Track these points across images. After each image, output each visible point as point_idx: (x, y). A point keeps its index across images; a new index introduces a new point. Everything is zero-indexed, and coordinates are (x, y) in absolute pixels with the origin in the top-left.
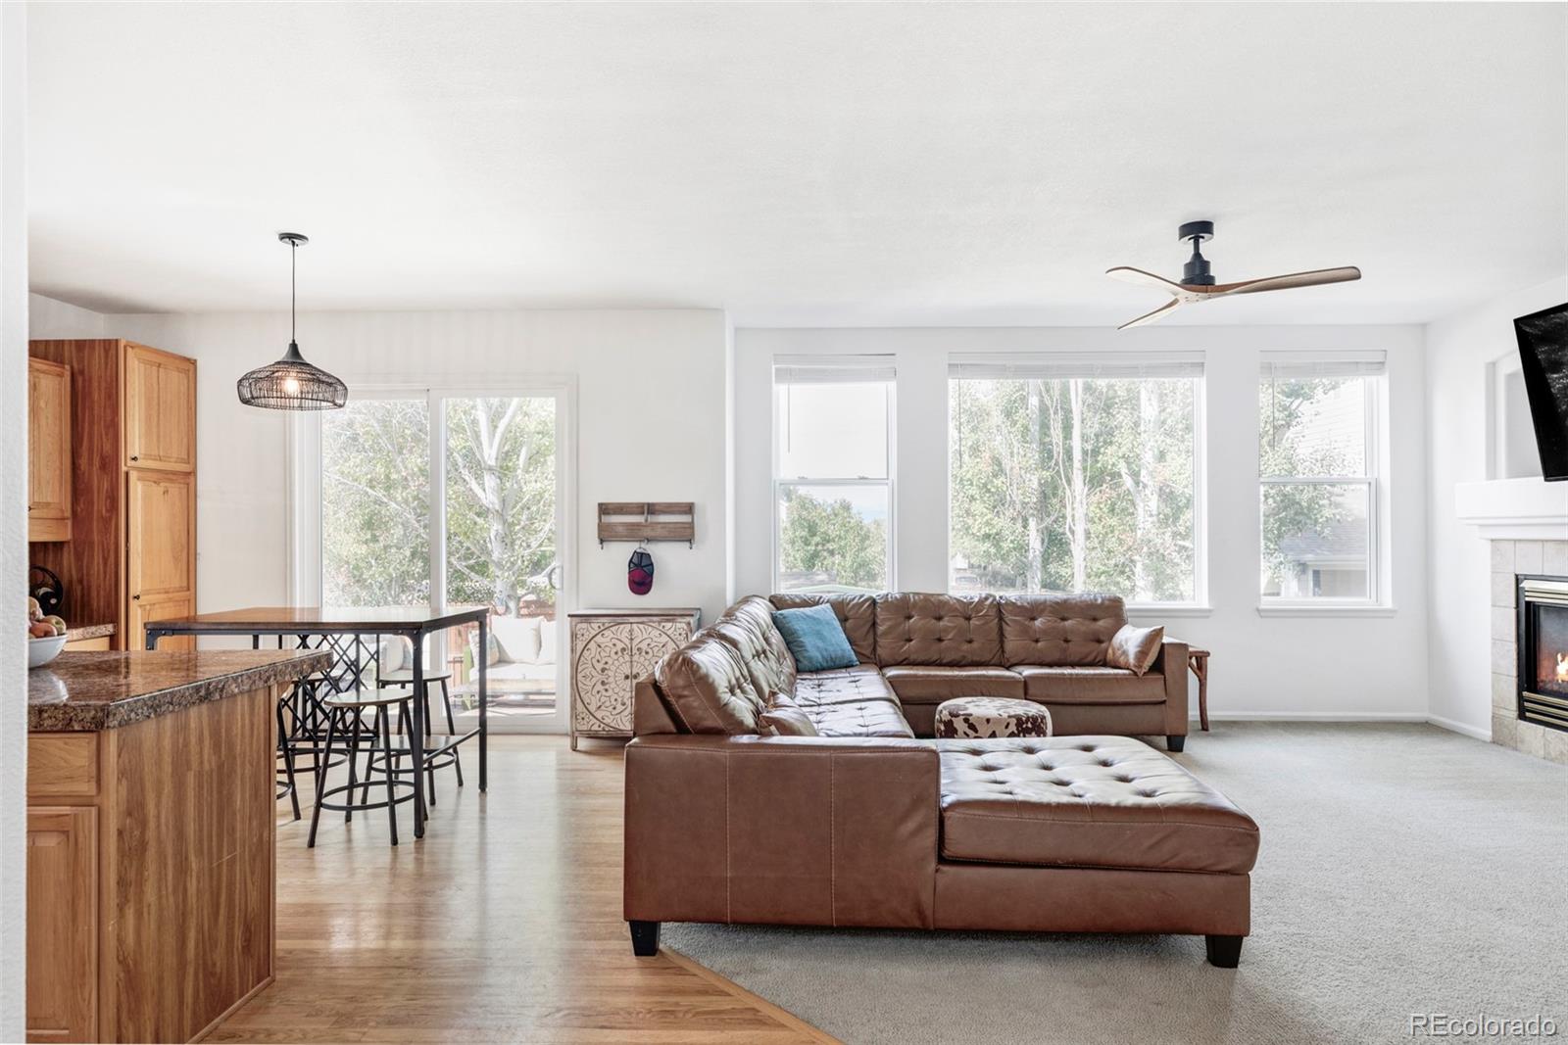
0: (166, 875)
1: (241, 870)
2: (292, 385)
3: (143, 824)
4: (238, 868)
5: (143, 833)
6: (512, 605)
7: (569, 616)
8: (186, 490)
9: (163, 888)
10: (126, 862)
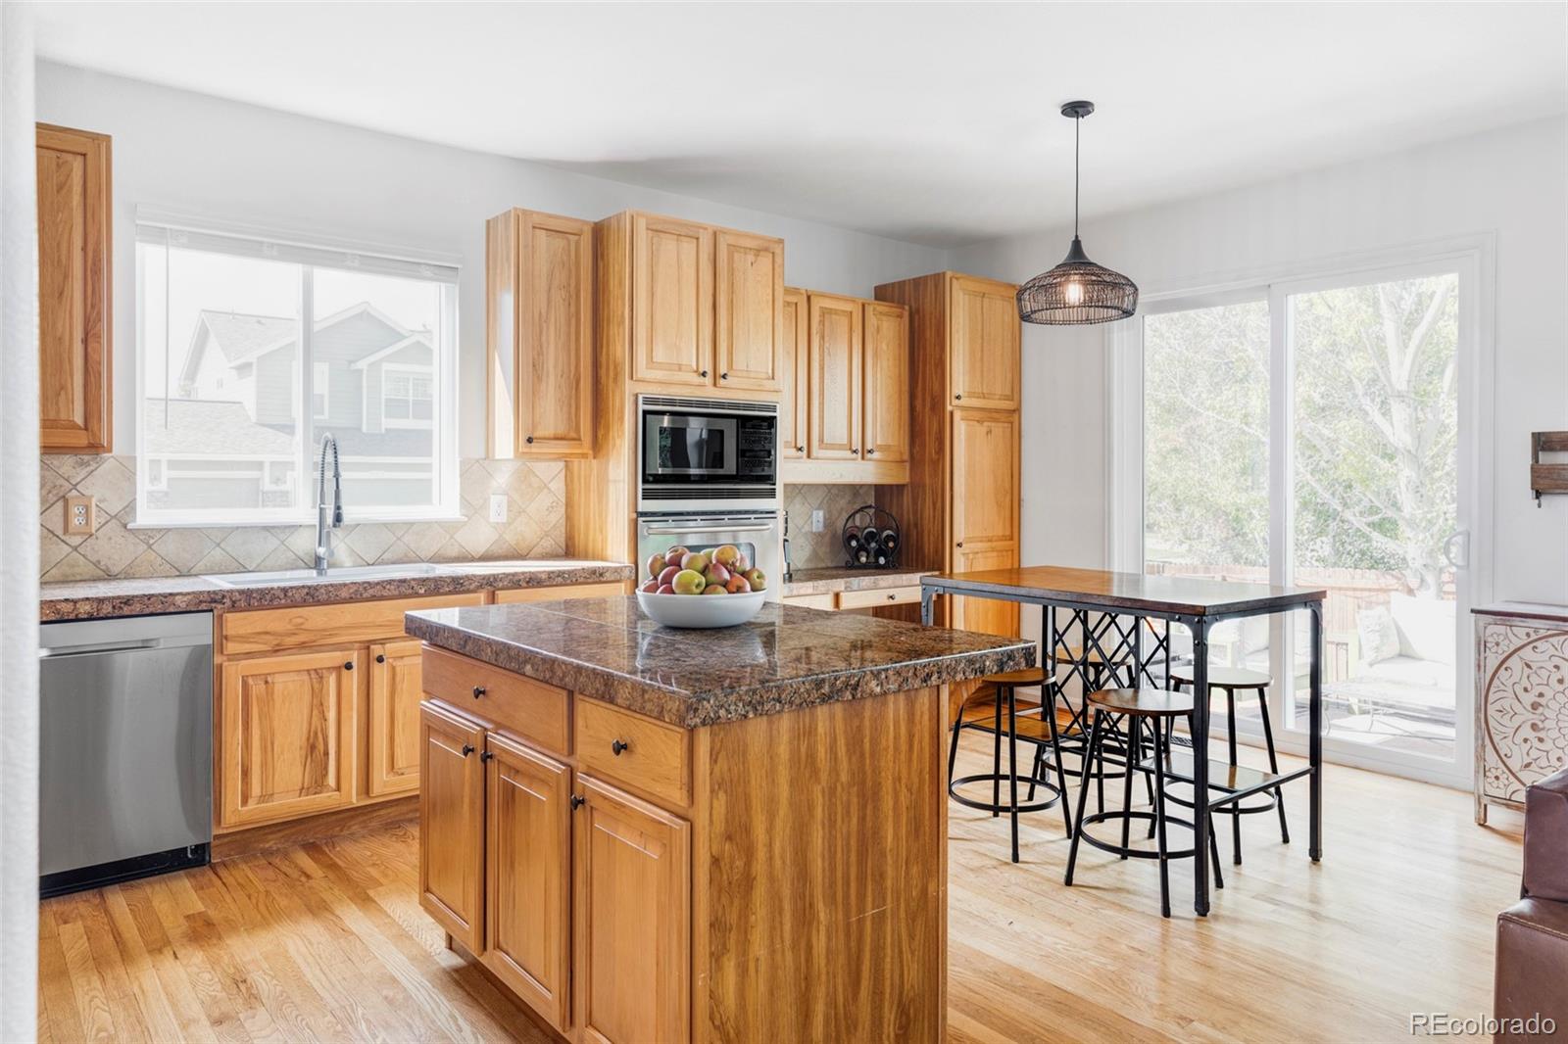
0: (781, 923)
1: (893, 931)
2: (1074, 292)
3: (749, 853)
4: (889, 928)
5: (748, 864)
6: (1430, 579)
7: (1473, 611)
8: (1010, 430)
9: (778, 940)
10: (725, 900)
